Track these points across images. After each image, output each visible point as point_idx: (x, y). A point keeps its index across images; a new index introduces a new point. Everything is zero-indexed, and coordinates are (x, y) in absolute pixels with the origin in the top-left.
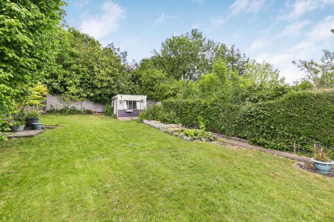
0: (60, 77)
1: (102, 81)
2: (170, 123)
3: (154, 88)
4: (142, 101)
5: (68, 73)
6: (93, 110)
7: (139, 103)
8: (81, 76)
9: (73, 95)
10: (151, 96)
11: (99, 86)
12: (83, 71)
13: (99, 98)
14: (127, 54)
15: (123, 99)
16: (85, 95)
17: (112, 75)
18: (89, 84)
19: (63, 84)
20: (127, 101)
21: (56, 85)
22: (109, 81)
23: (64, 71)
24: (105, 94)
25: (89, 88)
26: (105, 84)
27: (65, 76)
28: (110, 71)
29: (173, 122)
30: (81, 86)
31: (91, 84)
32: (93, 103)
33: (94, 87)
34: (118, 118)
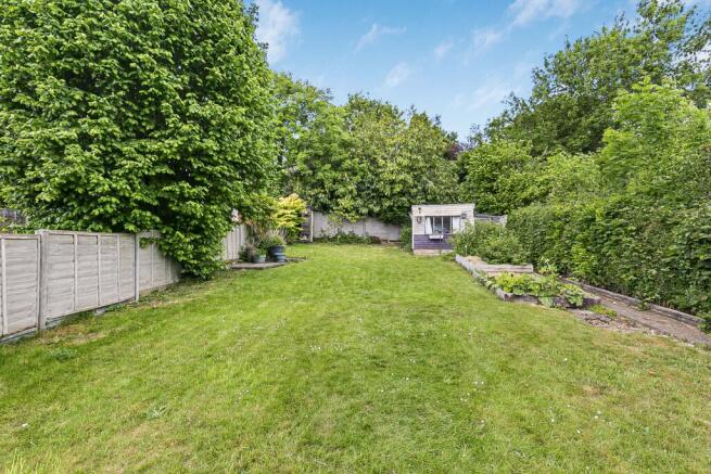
0: (328, 184)
1: (392, 182)
2: (502, 262)
3: (495, 184)
4: (463, 216)
5: (338, 175)
6: (382, 237)
7: (458, 219)
8: (358, 178)
9: (347, 211)
10: (488, 203)
11: (387, 193)
12: (362, 170)
13: (389, 215)
14: (441, 120)
15: (423, 215)
16: (365, 211)
17: (411, 169)
18: (374, 191)
19: (333, 195)
20: (431, 218)
21: (323, 198)
22: (404, 182)
23: (334, 174)
24: (398, 207)
25: (373, 197)
26: (398, 189)
27: (335, 181)
28: (405, 162)
29: (509, 261)
30: (359, 195)
31: (375, 190)
32: (382, 225)
33: (380, 196)
34: (415, 251)
